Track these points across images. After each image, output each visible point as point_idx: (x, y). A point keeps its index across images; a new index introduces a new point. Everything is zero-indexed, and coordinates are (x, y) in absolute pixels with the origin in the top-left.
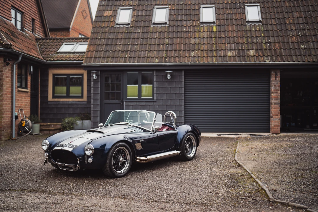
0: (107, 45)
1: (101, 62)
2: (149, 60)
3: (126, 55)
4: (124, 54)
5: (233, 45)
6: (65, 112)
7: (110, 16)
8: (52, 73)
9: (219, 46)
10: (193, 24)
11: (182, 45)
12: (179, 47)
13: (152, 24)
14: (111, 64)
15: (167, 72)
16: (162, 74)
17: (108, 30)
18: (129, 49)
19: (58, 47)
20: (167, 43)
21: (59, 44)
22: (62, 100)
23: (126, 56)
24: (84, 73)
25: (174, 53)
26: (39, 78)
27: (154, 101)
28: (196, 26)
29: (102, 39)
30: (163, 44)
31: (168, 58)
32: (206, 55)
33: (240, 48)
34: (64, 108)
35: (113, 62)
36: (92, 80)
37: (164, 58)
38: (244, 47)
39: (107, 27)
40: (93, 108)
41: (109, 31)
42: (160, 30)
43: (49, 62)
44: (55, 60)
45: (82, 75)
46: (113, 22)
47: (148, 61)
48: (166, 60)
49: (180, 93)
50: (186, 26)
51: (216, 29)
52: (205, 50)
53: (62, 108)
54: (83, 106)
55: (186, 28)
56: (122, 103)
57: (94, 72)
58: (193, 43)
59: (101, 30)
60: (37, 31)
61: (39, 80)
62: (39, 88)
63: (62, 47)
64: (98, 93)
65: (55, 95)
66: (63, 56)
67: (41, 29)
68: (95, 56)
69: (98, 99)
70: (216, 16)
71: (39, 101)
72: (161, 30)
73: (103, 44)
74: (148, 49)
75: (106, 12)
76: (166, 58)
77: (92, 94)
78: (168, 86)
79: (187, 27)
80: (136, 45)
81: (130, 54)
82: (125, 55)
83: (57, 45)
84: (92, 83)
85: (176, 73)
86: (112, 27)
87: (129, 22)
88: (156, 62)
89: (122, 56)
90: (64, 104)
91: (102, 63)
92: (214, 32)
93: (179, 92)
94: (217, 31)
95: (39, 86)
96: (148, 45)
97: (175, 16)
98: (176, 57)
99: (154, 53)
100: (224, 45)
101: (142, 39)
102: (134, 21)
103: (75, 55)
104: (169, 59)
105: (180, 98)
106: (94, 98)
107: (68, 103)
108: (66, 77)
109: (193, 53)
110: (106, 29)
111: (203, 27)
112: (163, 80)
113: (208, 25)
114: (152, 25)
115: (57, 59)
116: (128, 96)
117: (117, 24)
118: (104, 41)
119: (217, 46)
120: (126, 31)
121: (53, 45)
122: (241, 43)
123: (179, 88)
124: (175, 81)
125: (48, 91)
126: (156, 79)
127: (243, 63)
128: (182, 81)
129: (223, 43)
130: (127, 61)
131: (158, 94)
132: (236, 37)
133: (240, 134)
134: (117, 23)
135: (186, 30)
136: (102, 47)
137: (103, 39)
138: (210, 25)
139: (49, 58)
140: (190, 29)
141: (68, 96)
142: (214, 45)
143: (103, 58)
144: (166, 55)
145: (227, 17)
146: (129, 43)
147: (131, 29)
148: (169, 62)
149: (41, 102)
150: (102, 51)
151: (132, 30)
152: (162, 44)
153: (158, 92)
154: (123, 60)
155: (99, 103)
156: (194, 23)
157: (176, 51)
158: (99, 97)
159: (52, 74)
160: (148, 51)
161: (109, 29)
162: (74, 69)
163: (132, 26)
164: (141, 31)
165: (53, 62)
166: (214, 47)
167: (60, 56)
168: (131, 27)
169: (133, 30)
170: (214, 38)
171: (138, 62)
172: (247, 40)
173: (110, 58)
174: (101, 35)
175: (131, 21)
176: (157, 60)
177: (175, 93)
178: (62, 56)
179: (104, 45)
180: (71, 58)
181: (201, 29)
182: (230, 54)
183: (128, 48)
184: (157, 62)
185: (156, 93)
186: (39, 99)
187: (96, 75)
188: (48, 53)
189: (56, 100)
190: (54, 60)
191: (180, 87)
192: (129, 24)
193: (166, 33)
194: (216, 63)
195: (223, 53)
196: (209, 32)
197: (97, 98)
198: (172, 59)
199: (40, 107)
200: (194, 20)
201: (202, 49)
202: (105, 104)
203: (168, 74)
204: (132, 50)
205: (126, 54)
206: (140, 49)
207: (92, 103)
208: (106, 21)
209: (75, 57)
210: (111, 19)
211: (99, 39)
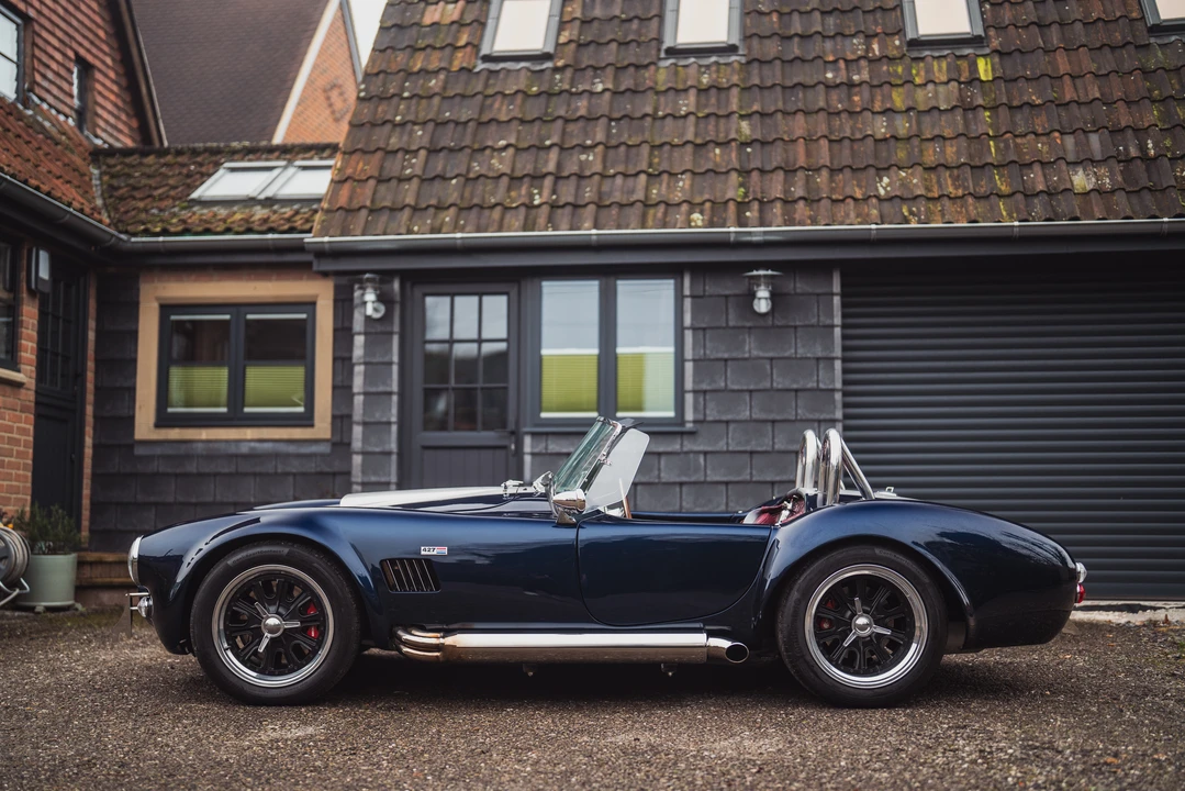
0: (433, 151)
1: (403, 230)
2: (655, 216)
3: (537, 197)
4: (523, 191)
5: (1094, 139)
6: (218, 498)
7: (453, 23)
8: (157, 299)
9: (1016, 145)
10: (869, 49)
11: (824, 143)
12: (808, 154)
13: (663, 55)
14: (459, 235)
15: (755, 273)
16: (727, 292)
17: (440, 84)
18: (551, 167)
19: (195, 181)
20: (743, 139)
21: (204, 169)
22: (205, 434)
23: (536, 202)
24: (317, 296)
25: (785, 180)
26: (92, 324)
27: (682, 434)
28: (885, 60)
29: (409, 126)
30: (725, 144)
31: (756, 205)
32: (956, 188)
33: (1133, 152)
34: (216, 475)
35: (467, 229)
36: (358, 324)
37: (731, 204)
38: (1155, 147)
39: (436, 72)
40: (364, 472)
41: (445, 88)
42: (705, 80)
43: (144, 239)
44: (172, 229)
45: (310, 305)
46: (469, 49)
47: (650, 222)
48: (748, 214)
49: (822, 386)
50: (835, 61)
51: (993, 69)
52: (947, 167)
53: (200, 475)
54: (311, 467)
55: (836, 70)
56: (513, 447)
57: (368, 280)
58: (879, 136)
59: (407, 84)
60: (102, 123)
61: (91, 335)
62: (90, 375)
63: (216, 181)
64: (390, 394)
65: (170, 410)
66: (215, 215)
67: (124, 117)
68: (373, 201)
69: (389, 423)
70: (982, 13)
71: (89, 441)
72: (710, 77)
73: (414, 148)
74: (650, 165)
75: (433, 7)
76: (742, 206)
77: (359, 400)
78: (755, 353)
79: (842, 64)
80: (585, 149)
81: (554, 192)
82: (531, 197)
83: (189, 176)
84: (359, 340)
85: (800, 286)
86: (462, 69)
87: (550, 49)
88: (698, 224)
89: (512, 202)
90: (213, 453)
91: (410, 232)
92: (982, 81)
93: (818, 381)
94: (995, 79)
95: (91, 364)
96: (645, 149)
97: (775, 17)
98: (795, 201)
99: (681, 184)
100: (1044, 139)
101: (613, 124)
102: (570, 41)
103: (275, 212)
104: (761, 211)
105: (822, 417)
106: (367, 420)
107: (233, 449)
108: (227, 317)
109: (886, 180)
110: (434, 81)
111: (922, 65)
112: (731, 324)
113: (949, 52)
114: (660, 59)
115: (180, 228)
116: (544, 405)
117: (487, 58)
118: (420, 133)
119: (1007, 147)
120: (535, 89)
121: (173, 176)
122: (1136, 130)
123: (818, 359)
124: (796, 327)
125: (132, 390)
126: (693, 318)
127: (1166, 219)
128: (833, 326)
129: (1040, 131)
130: (542, 221)
131: (705, 392)
132: (1104, 104)
133: (1155, 609)
134: (485, 51)
135: (835, 77)
136: (409, 160)
137: (415, 123)
138: (958, 53)
139: (144, 223)
140: (859, 73)
141: (235, 418)
142: (991, 143)
143: (415, 209)
144: (746, 195)
145: (1041, 13)
146: (548, 143)
147: (558, 77)
148: (761, 226)
149: (95, 447)
150: (409, 179)
151: (561, 82)
152: (718, 144)
153: (704, 386)
154: (522, 217)
155: (393, 446)
156: (876, 47)
157: (790, 171)
158: (394, 410)
159: (156, 305)
160: (650, 175)
161: (446, 82)
162: (270, 280)
163: (560, 63)
164: (610, 86)
165: (161, 239)
166: (993, 150)
167: (202, 215)
168: (556, 70)
169: (567, 80)
170: (985, 108)
171: (596, 227)
172: (1167, 115)
173: (452, 210)
174: (408, 108)
175: (558, 45)
176: (696, 216)
177: (795, 386)
178: (211, 214)
179: (423, 153)
180: (253, 222)
181: (914, 72)
182: (1081, 180)
183: (546, 161)
184: (700, 223)
185: (695, 392)
186: (89, 430)
187: (381, 298)
188: (141, 205)
189: (174, 434)
190: (165, 232)
191: (820, 355)
192: (546, 57)
193: (735, 91)
194: (1016, 223)
195: (1045, 176)
196: (954, 84)
197: (384, 419)
198: (778, 209)
199: (94, 475)
200: (876, 35)
201: (930, 158)
202: (426, 448)
203: (758, 285)
204: (566, 174)
205: (536, 191)
206: (605, 167)
207: (357, 444)
208: (434, 48)
209: (274, 217)
210: (457, 39)
211: (395, 125)
